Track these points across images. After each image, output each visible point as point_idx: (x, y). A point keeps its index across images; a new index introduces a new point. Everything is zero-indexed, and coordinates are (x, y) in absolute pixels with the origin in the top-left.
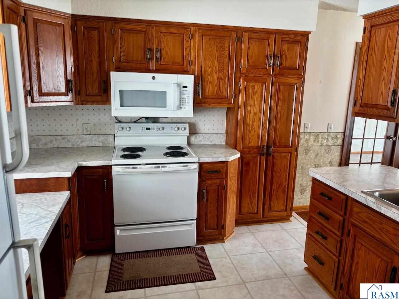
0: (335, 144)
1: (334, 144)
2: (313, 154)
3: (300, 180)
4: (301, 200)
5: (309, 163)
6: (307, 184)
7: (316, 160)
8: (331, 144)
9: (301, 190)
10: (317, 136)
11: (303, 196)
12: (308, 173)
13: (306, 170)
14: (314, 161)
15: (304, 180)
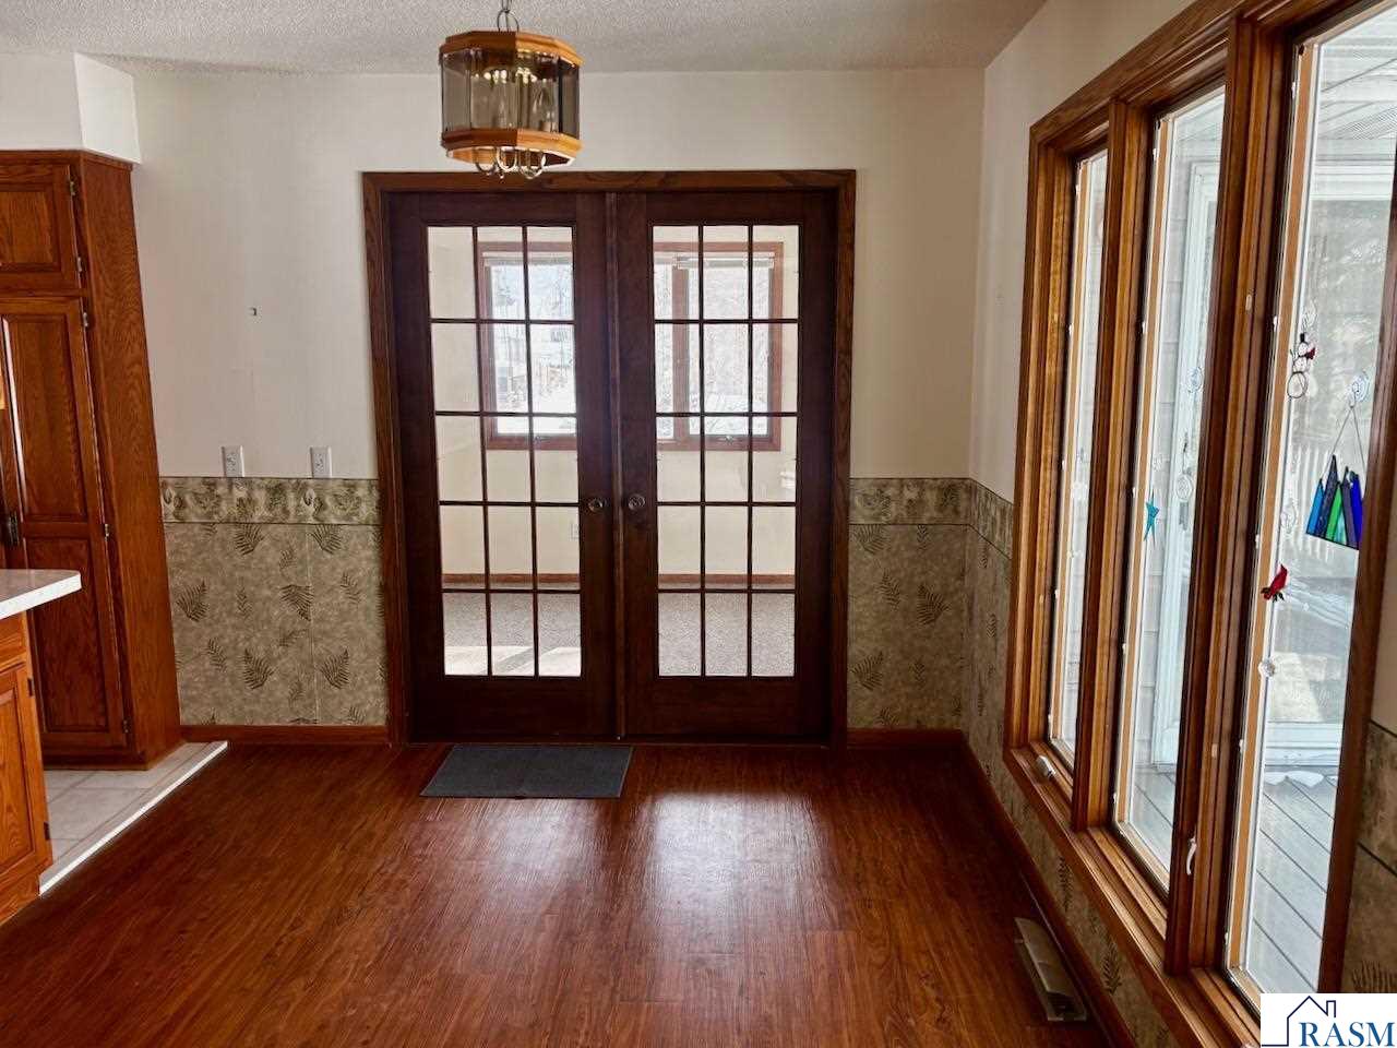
0: (352, 520)
1: (348, 517)
2: (272, 551)
3: (242, 636)
4: (258, 708)
5: (265, 582)
6: (268, 652)
7: (289, 571)
8: (336, 517)
9: (250, 671)
10: (277, 489)
11: (262, 692)
12: (265, 615)
13: (259, 604)
14: (283, 575)
15: (254, 640)
